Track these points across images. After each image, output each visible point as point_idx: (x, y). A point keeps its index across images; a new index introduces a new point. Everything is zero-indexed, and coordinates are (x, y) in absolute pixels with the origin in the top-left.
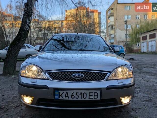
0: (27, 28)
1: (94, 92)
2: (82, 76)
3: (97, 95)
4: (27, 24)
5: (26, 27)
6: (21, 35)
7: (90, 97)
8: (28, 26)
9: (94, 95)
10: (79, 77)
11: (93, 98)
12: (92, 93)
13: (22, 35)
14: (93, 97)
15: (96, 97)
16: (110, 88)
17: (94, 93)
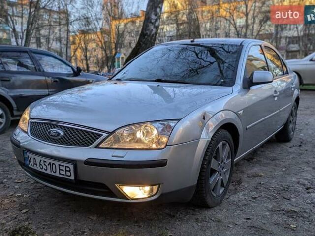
0: (152, 30)
1: (65, 164)
2: (59, 134)
3: (70, 171)
4: (152, 23)
5: (149, 30)
6: (140, 44)
7: (61, 172)
8: (154, 27)
9: (66, 171)
10: (54, 136)
11: (64, 175)
12: (63, 166)
13: (142, 44)
14: (64, 173)
15: (68, 173)
16: (90, 162)
17: (66, 167)
